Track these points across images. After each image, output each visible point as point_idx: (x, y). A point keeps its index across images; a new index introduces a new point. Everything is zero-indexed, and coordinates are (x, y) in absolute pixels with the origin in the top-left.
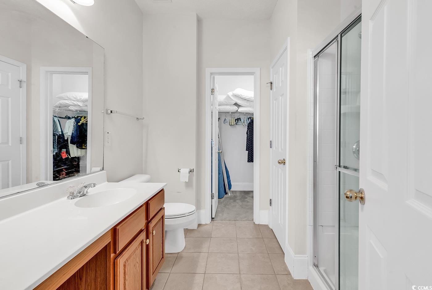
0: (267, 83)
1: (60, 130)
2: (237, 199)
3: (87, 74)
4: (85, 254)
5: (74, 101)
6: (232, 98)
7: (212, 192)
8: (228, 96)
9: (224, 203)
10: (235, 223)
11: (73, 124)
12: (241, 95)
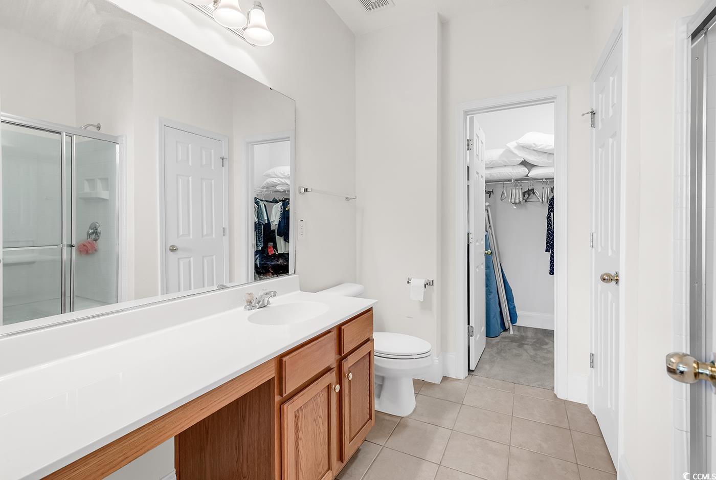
0: (583, 115)
1: (266, 218)
2: (526, 342)
3: (288, 139)
4: (233, 388)
5: (281, 178)
6: (516, 152)
7: (469, 324)
8: (509, 151)
9: (499, 347)
10: (514, 388)
11: (279, 210)
12: (534, 144)
